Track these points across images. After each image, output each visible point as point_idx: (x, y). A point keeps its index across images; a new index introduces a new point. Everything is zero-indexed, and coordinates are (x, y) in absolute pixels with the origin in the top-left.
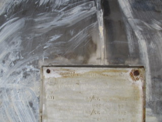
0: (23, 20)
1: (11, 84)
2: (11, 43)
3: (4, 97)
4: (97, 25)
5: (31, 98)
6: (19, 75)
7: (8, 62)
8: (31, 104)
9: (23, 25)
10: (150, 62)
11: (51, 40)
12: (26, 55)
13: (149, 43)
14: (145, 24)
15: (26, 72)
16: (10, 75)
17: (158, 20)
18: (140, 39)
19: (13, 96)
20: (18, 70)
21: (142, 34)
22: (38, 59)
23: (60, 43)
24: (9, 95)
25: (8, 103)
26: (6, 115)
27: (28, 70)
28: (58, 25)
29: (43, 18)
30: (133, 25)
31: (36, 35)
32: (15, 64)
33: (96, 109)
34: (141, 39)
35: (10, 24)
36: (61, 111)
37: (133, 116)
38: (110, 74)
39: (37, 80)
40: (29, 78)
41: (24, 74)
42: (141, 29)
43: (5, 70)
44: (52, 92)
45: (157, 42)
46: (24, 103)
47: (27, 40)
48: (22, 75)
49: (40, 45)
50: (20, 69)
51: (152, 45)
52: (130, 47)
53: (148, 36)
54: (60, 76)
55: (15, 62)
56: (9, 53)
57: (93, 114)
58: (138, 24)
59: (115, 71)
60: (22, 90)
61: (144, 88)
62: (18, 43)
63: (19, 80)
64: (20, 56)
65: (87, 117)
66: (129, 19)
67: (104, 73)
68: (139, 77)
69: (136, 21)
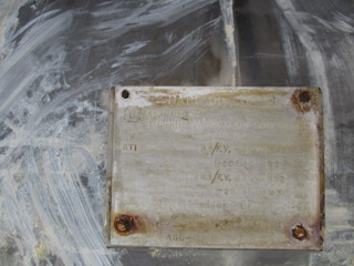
0: (69, 14)
1: (43, 139)
2: (44, 56)
3: (29, 165)
4: (222, 23)
5: (84, 167)
6: (61, 121)
7: (37, 95)
8: (85, 180)
9: (69, 23)
10: (331, 94)
11: (127, 51)
12: (76, 80)
13: (329, 57)
14: (321, 20)
15: (75, 114)
16: (43, 120)
17: (347, 14)
18: (309, 49)
19: (47, 163)
20: (58, 110)
21: (314, 39)
22: (99, 88)
23: (145, 56)
24: (39, 160)
25: (37, 178)
26: (32, 203)
27: (79, 110)
28: (141, 24)
29: (111, 11)
30: (294, 23)
31: (97, 42)
32: (52, 98)
33: (223, 171)
34: (313, 49)
35: (42, 21)
36: (152, 175)
37: (299, 185)
38: (250, 98)
39: (98, 130)
40: (80, 125)
41: (71, 117)
42: (311, 31)
43: (33, 109)
44: (133, 137)
45: (345, 55)
46: (70, 178)
47: (78, 51)
48: (66, 120)
49: (104, 61)
50: (63, 108)
51: (335, 61)
52: (289, 64)
53: (328, 44)
54: (150, 104)
55: (52, 94)
56: (41, 77)
57: (216, 180)
58: (305, 22)
59: (260, 93)
60: (67, 151)
61: (320, 128)
62: (60, 58)
63: (60, 130)
64: (62, 83)
65: (205, 186)
66: (286, 13)
67: (238, 98)
68: (309, 104)
69: (301, 15)
